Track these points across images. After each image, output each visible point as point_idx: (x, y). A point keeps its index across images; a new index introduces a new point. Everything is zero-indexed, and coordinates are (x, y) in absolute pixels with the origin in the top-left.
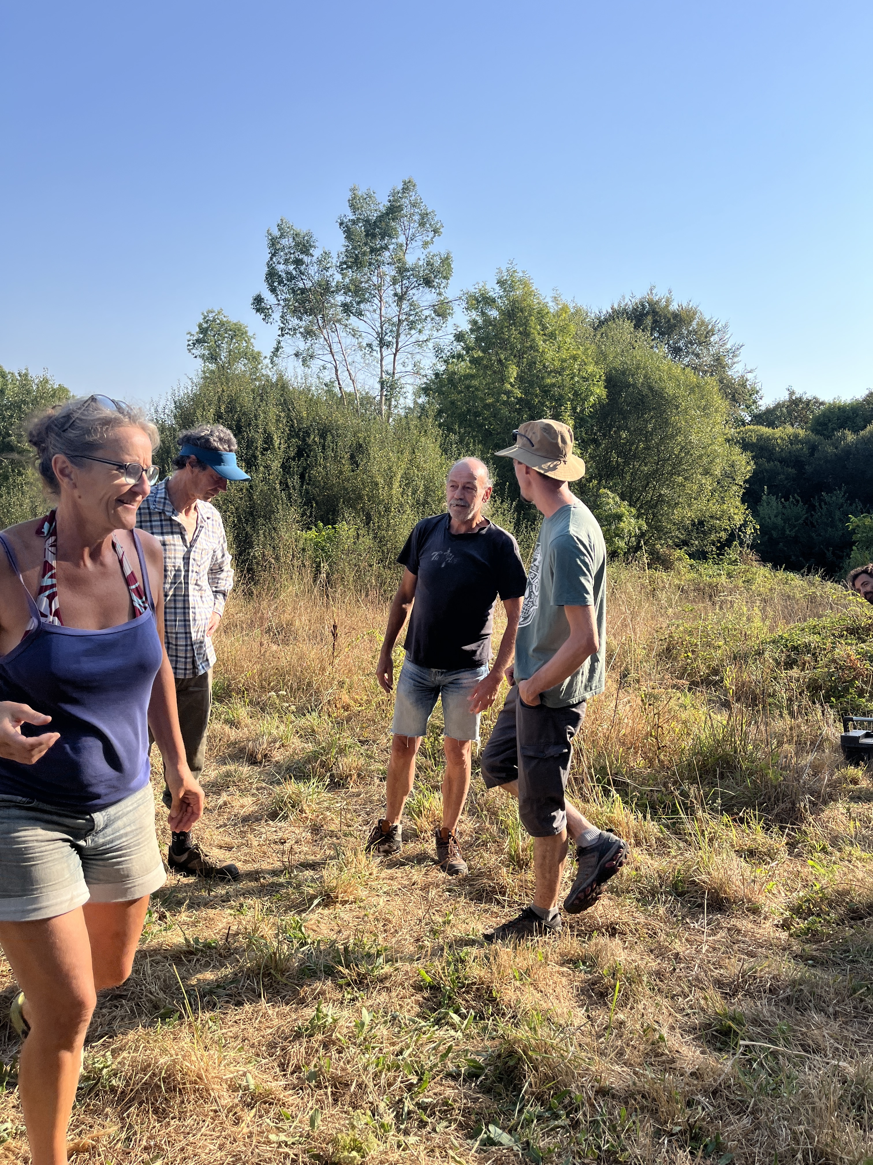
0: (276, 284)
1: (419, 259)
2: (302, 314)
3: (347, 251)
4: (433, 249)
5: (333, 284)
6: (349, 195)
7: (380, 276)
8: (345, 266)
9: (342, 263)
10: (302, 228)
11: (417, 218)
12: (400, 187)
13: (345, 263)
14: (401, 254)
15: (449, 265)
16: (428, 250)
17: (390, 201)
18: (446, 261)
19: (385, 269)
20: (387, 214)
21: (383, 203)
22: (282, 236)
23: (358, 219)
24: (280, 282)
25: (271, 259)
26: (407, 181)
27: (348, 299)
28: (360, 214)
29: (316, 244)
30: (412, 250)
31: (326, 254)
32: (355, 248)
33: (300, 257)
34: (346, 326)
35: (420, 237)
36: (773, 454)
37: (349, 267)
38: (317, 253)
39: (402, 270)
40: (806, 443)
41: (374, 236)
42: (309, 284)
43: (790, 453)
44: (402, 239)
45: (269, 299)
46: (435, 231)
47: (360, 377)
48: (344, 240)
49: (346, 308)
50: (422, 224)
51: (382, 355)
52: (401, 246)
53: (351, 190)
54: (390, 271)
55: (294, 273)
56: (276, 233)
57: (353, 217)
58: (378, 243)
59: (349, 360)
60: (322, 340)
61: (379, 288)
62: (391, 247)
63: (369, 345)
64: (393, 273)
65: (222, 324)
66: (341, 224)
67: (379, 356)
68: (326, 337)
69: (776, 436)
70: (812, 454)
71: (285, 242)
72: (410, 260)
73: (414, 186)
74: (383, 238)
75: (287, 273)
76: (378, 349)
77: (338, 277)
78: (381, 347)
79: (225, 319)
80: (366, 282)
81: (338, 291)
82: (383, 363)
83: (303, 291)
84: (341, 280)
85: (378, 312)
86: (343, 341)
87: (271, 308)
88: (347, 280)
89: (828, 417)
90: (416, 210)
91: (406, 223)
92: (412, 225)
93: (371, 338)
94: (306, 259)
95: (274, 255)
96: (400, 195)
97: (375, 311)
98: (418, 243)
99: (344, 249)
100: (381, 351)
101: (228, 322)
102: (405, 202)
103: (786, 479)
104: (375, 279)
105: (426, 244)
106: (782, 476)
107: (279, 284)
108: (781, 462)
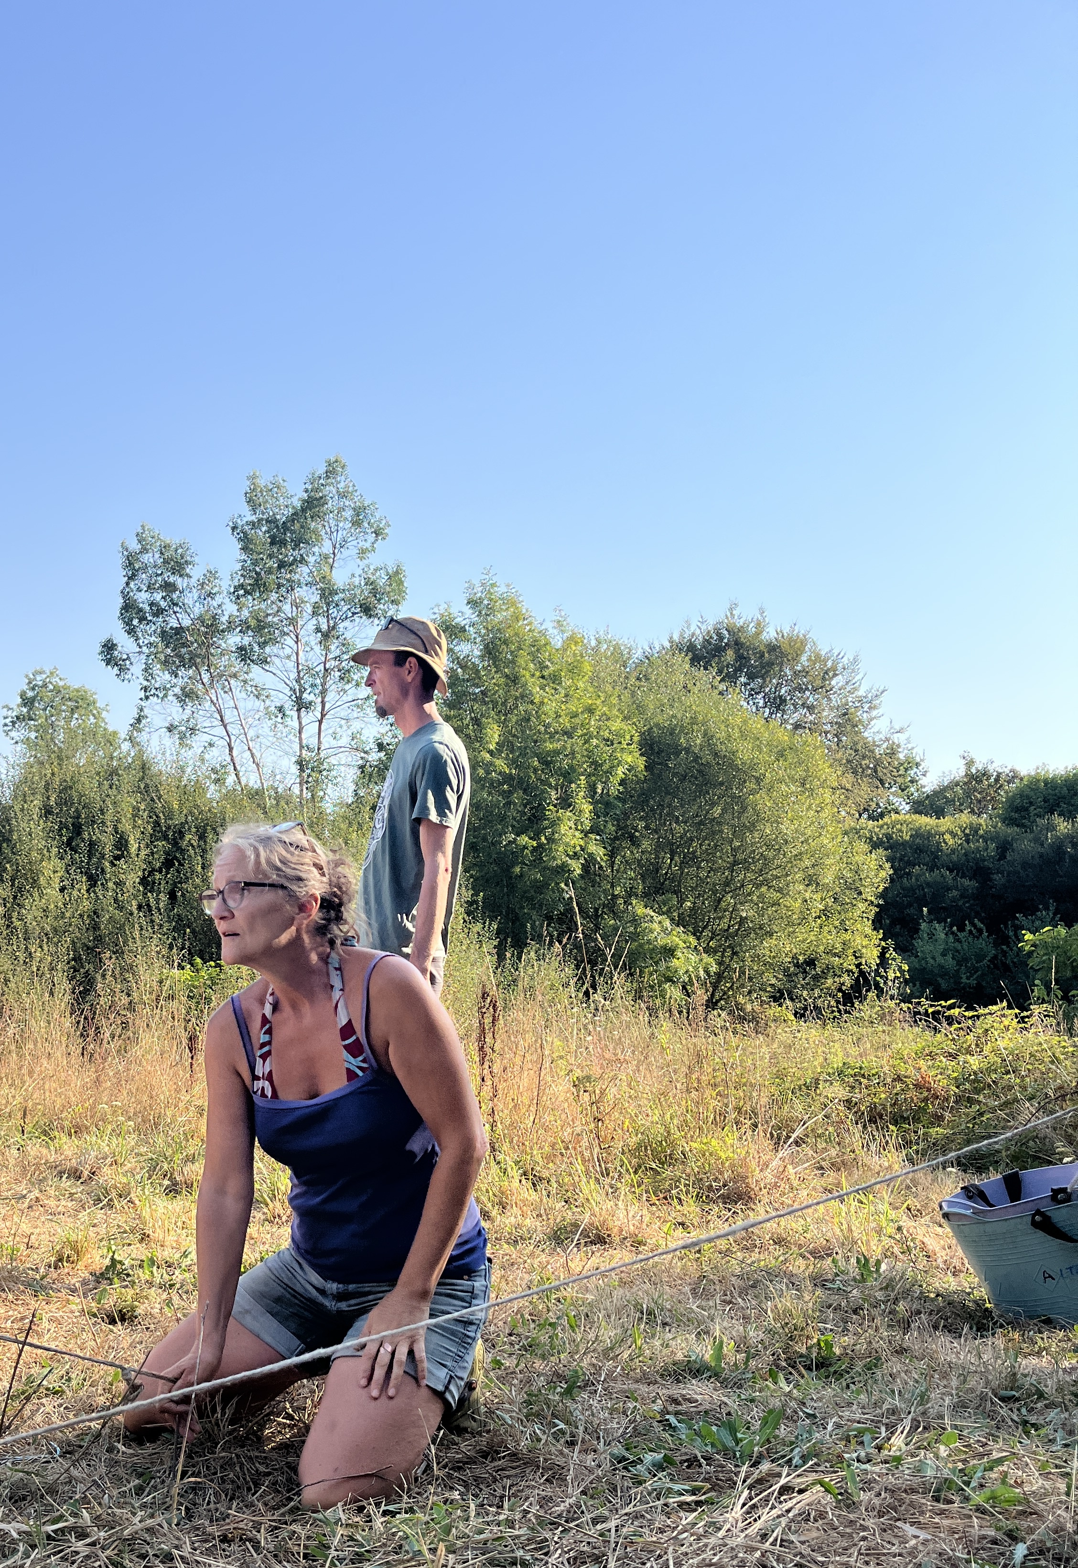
0: (135, 622)
1: (353, 575)
2: (178, 667)
3: (243, 568)
4: (374, 560)
5: (224, 619)
6: (246, 486)
7: (296, 605)
8: (241, 592)
9: (237, 588)
10: (173, 539)
11: (348, 514)
12: (321, 470)
13: (241, 586)
14: (326, 569)
15: (401, 583)
16: (366, 562)
17: (306, 491)
18: (396, 577)
19: (301, 592)
20: (303, 510)
21: (296, 495)
22: (144, 550)
23: (260, 520)
24: (142, 619)
25: (127, 584)
26: (333, 459)
27: (246, 640)
28: (263, 513)
29: (196, 559)
30: (342, 563)
31: (212, 575)
32: (255, 563)
33: (172, 579)
34: (245, 682)
35: (355, 543)
36: (937, 857)
37: (247, 592)
38: (196, 573)
39: (328, 593)
40: (992, 839)
41: (283, 543)
42: (186, 622)
43: (966, 855)
44: (327, 547)
45: (126, 644)
46: (377, 533)
47: (268, 759)
48: (238, 552)
49: (243, 653)
50: (357, 523)
51: (300, 723)
52: (326, 557)
53: (248, 479)
54: (311, 596)
55: (163, 604)
56: (135, 546)
57: (254, 518)
58: (291, 554)
59: (251, 733)
60: (208, 704)
61: (292, 621)
62: (311, 559)
63: (280, 709)
64: (316, 598)
65: (57, 690)
66: (234, 529)
67: (296, 725)
68: (214, 699)
69: (942, 829)
70: (1002, 856)
71: (147, 558)
72: (340, 577)
73: (343, 468)
74: (296, 546)
75: (151, 604)
76: (294, 714)
77: (230, 609)
78: (299, 710)
79: (61, 683)
80: (275, 615)
81: (230, 628)
82: (303, 736)
83: (179, 631)
84: (236, 613)
85: (294, 658)
86: (240, 705)
87: (128, 658)
88: (245, 613)
89: (1028, 797)
90: (347, 503)
91: (333, 523)
92: (341, 525)
93: (283, 697)
94: (180, 582)
95: (131, 578)
96: (322, 481)
97: (288, 657)
98: (351, 551)
99: (239, 566)
100: (299, 717)
101: (65, 687)
102: (330, 490)
103: (962, 896)
104: (287, 608)
105: (363, 553)
106: (955, 893)
107: (140, 622)
108: (951, 871)
